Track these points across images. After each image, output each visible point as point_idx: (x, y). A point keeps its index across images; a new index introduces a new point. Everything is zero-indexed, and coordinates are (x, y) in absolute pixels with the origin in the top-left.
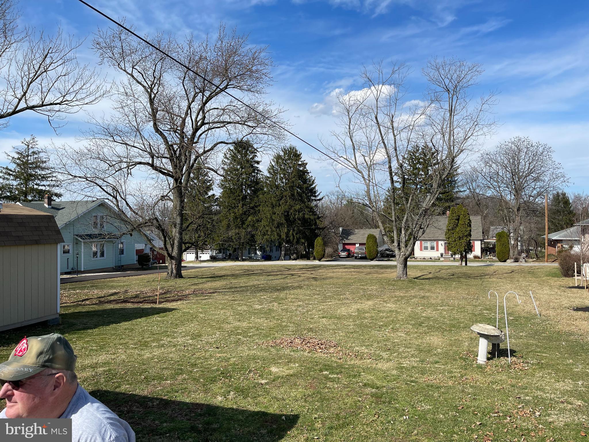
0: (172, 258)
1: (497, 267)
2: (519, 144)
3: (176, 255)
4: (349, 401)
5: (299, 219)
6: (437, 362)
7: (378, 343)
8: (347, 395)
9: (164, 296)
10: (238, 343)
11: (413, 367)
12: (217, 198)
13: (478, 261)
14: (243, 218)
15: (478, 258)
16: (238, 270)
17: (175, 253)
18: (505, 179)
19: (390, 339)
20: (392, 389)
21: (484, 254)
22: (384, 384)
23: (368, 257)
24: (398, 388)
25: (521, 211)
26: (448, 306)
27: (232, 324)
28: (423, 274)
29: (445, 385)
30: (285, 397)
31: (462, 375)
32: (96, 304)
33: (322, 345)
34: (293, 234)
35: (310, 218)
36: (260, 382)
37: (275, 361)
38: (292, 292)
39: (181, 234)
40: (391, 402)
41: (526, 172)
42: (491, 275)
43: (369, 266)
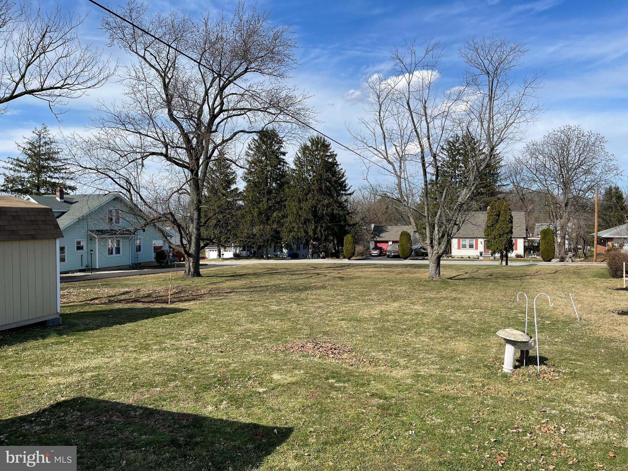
0: (189, 255)
1: (540, 267)
2: (569, 133)
3: (194, 253)
4: (351, 413)
5: (328, 215)
6: (458, 370)
7: (397, 348)
8: (351, 406)
9: (178, 295)
10: (245, 347)
11: (431, 375)
12: (240, 193)
13: (521, 261)
14: (267, 214)
15: (521, 257)
16: (262, 269)
17: (192, 250)
18: (553, 171)
19: (411, 344)
20: (403, 400)
21: (527, 253)
22: (394, 395)
23: (401, 256)
24: (409, 398)
25: (569, 206)
26: (480, 308)
27: (244, 326)
28: (459, 274)
29: (463, 396)
30: (282, 407)
31: (484, 384)
32: (105, 303)
33: (335, 349)
34: (320, 231)
35: (339, 214)
36: (258, 390)
37: (278, 368)
38: (314, 292)
39: (198, 229)
40: (399, 414)
41: (576, 164)
42: (532, 276)
43: (401, 266)
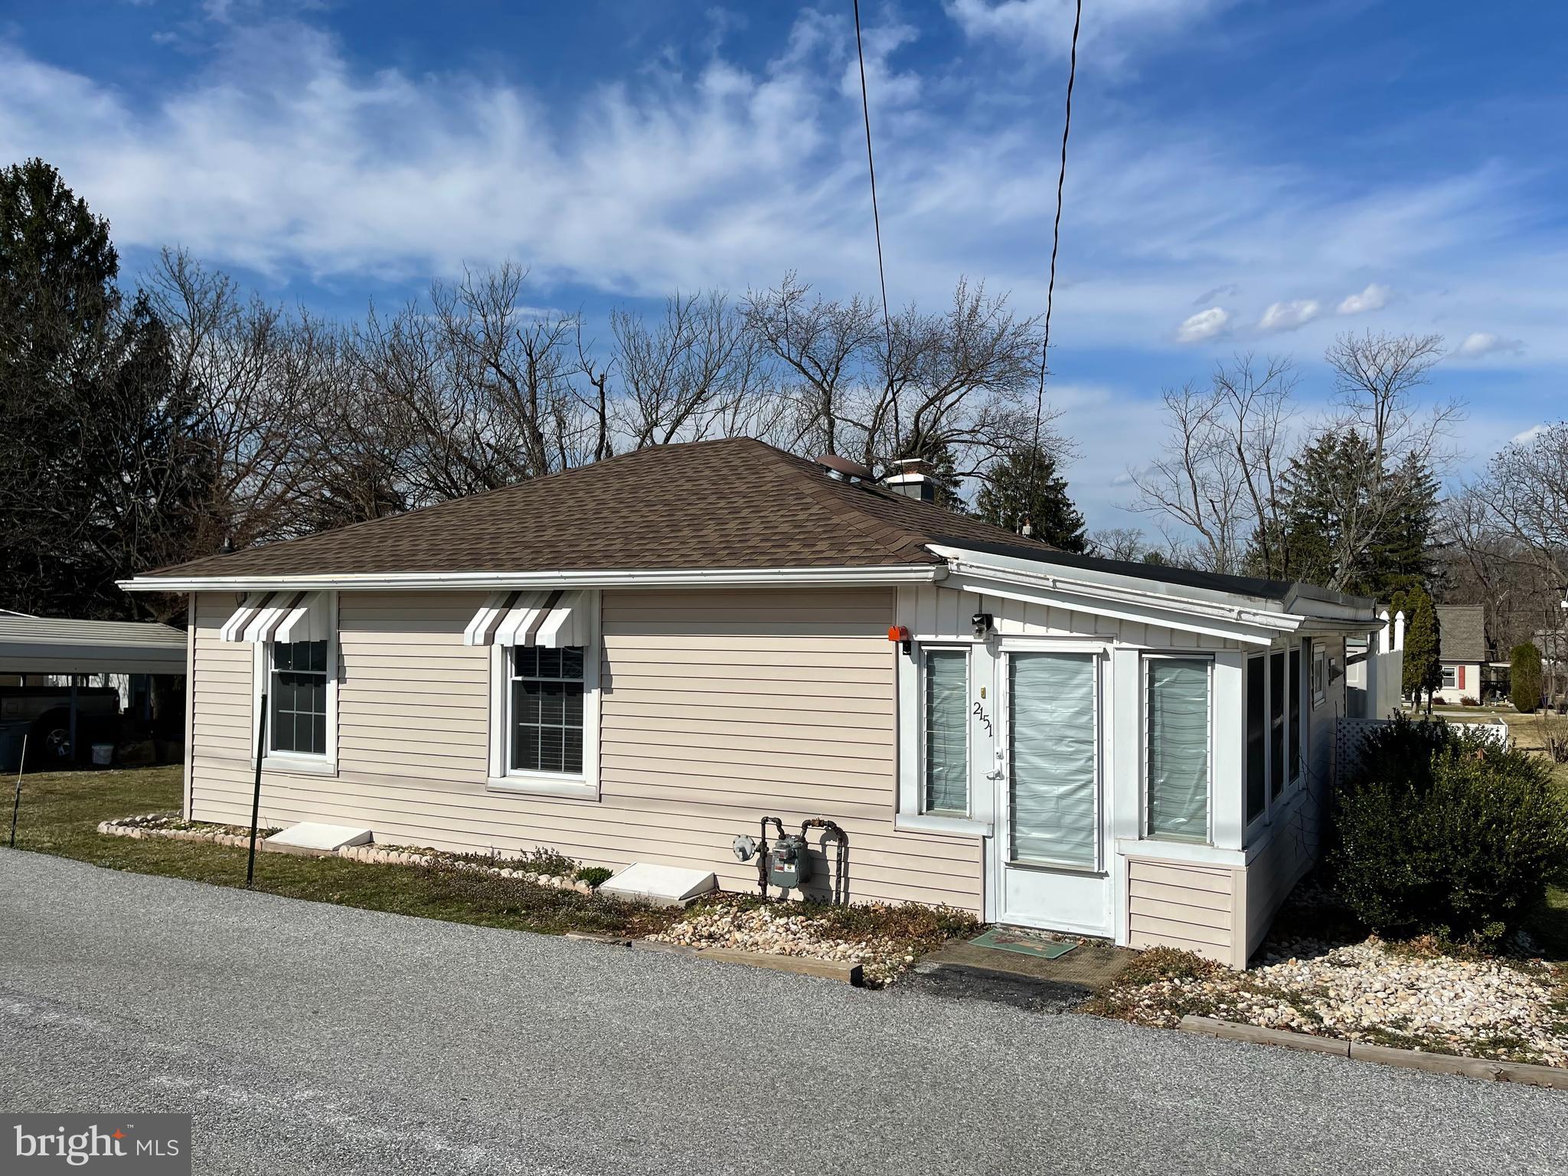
13: (1474, 710)
15: (1475, 703)
21: (1488, 696)
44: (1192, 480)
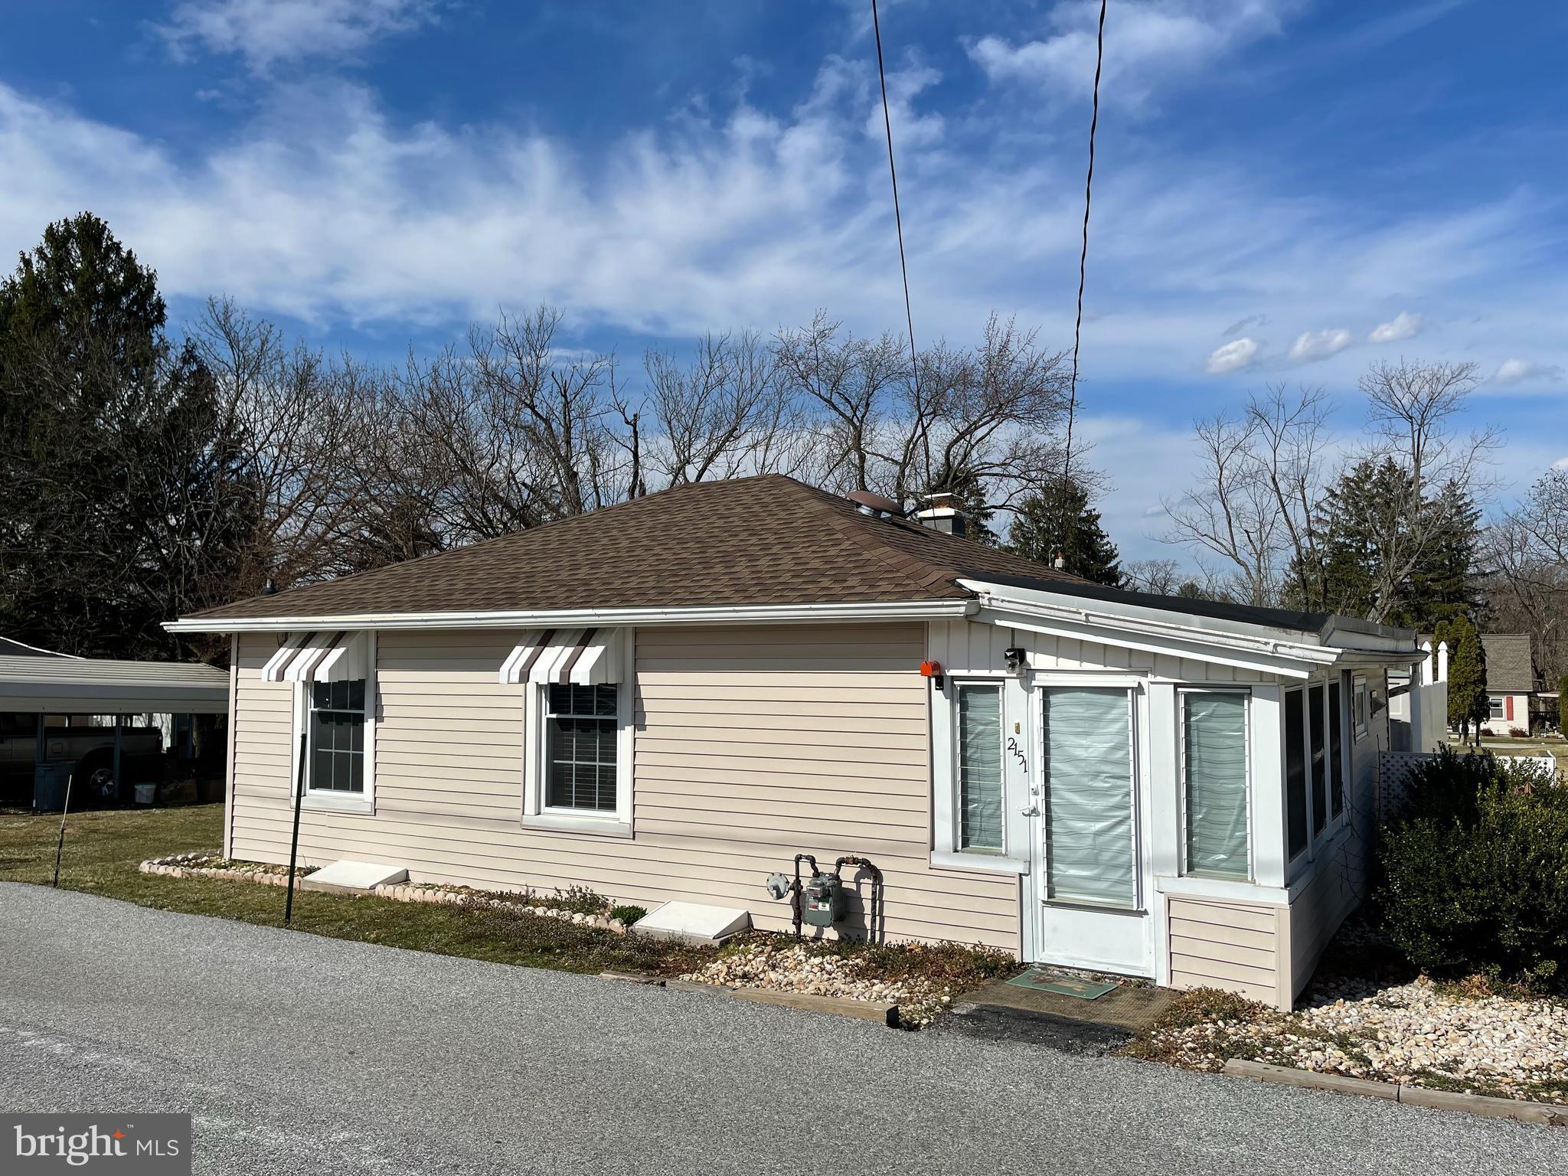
13: (1520, 742)
15: (1525, 734)
21: (1539, 727)
44: (1227, 510)
